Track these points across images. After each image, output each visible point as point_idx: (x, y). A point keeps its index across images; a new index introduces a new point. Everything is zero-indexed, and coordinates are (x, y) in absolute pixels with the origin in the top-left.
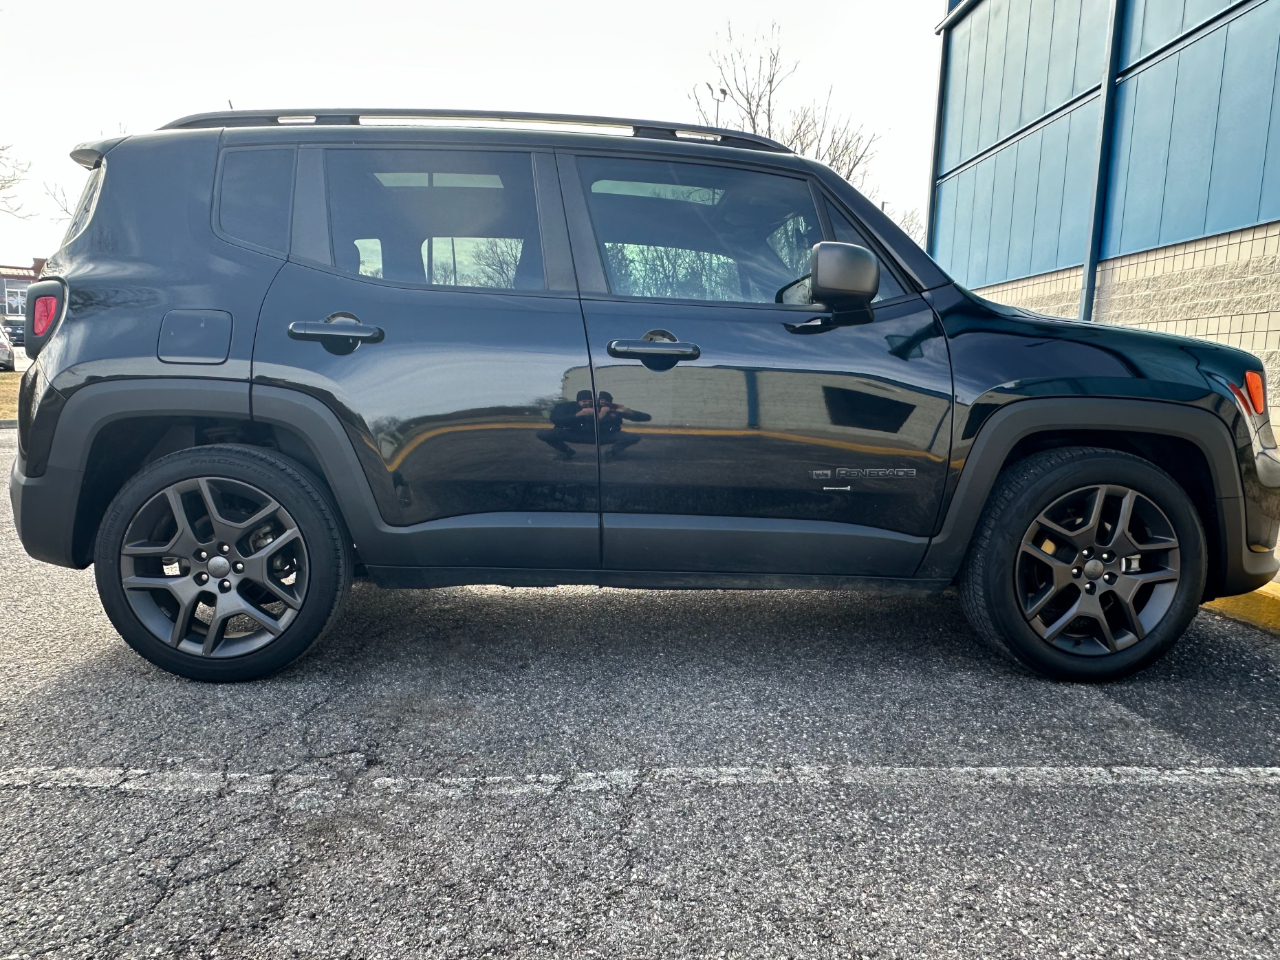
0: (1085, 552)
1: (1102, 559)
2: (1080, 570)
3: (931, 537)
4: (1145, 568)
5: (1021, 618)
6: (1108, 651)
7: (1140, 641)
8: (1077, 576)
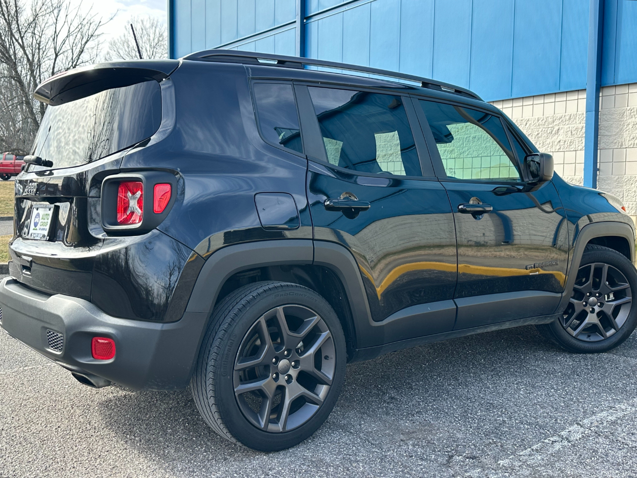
0: (588, 294)
1: (595, 296)
2: (587, 303)
3: (562, 293)
4: (617, 298)
5: (562, 328)
6: (603, 338)
7: (617, 332)
8: (586, 305)
